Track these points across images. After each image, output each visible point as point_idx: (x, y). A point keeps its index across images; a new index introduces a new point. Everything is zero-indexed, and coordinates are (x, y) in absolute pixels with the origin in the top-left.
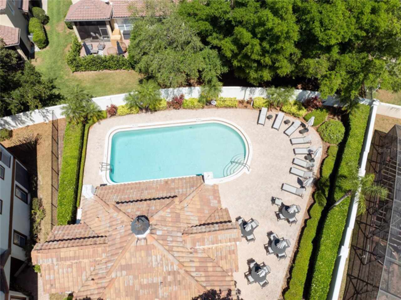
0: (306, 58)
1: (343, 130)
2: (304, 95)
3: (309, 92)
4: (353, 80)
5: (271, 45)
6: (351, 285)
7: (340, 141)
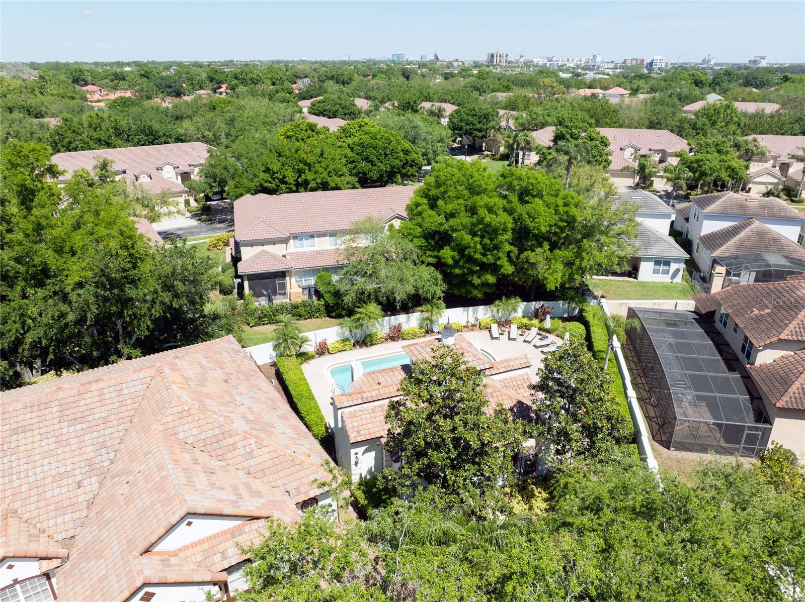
0: (523, 253)
1: (583, 327)
2: (530, 308)
3: (534, 303)
4: (572, 268)
5: (491, 240)
6: (653, 423)
7: (584, 336)
